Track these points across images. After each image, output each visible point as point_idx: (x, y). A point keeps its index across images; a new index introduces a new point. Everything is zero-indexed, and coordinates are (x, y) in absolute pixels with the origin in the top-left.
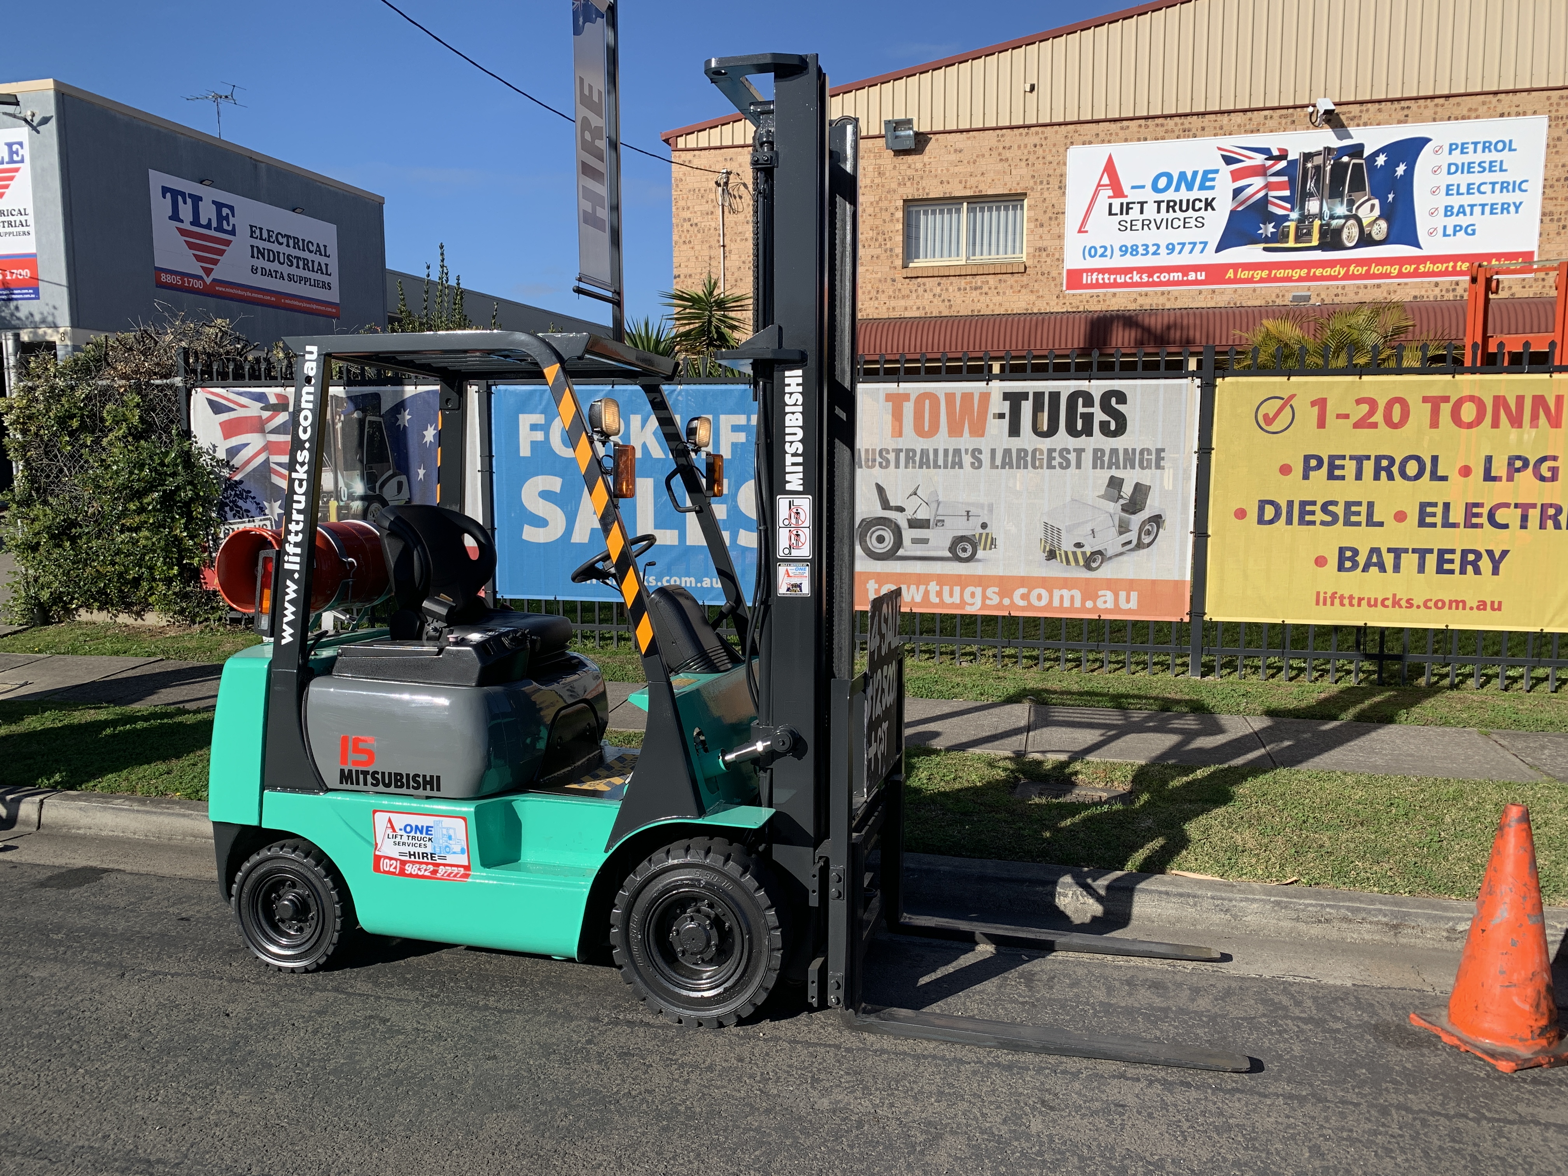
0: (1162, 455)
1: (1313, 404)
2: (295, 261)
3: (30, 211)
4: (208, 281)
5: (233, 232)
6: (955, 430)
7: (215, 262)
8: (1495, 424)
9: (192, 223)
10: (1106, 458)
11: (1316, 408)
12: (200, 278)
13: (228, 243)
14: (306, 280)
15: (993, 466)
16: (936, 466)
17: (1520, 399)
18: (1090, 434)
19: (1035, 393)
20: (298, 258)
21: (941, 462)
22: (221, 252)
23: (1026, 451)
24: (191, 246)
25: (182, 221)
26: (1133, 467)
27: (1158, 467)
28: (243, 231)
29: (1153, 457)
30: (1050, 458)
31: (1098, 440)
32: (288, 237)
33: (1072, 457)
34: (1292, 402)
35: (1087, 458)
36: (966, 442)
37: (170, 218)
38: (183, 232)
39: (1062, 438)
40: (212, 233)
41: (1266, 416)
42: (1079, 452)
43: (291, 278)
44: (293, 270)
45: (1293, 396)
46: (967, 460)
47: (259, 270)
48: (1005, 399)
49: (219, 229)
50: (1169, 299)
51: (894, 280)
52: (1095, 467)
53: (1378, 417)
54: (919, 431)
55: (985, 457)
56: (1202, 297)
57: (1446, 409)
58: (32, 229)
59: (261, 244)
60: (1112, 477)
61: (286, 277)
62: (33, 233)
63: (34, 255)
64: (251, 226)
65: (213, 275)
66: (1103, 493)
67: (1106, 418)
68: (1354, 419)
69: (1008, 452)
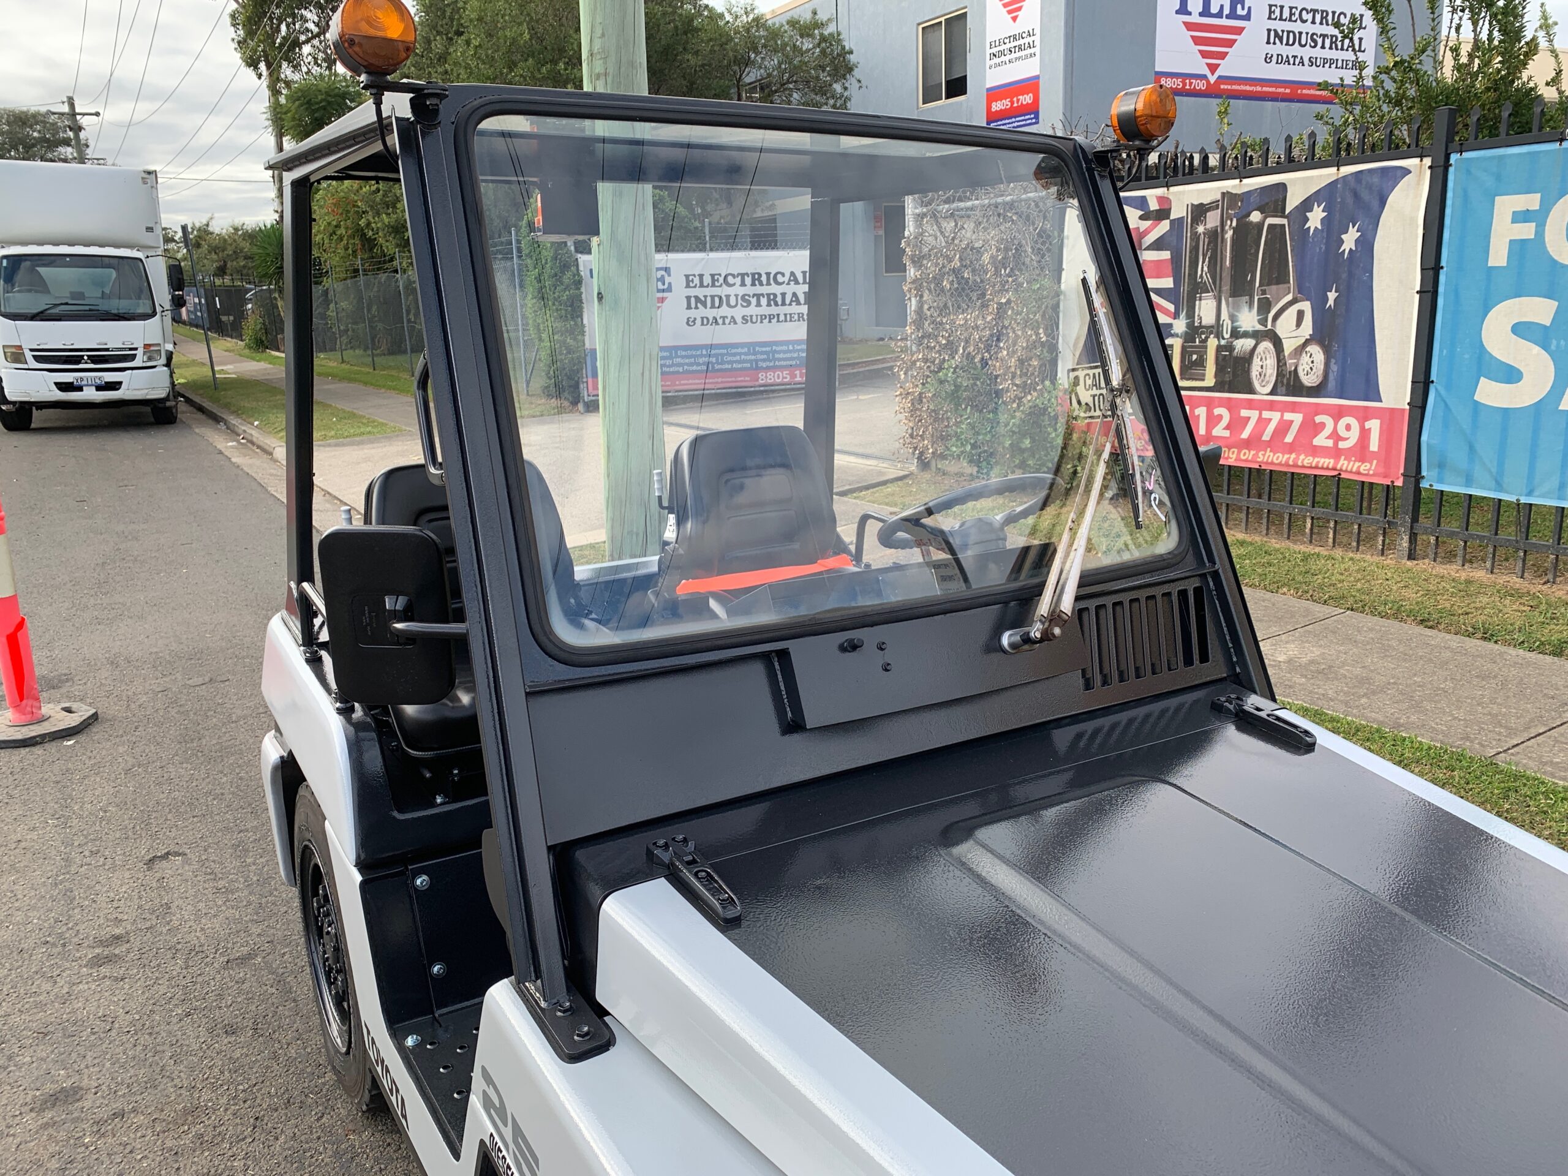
2: (1320, 41)
3: (1037, 31)
4: (1212, 79)
5: (1247, 17)
7: (1222, 56)
9: (1201, 14)
12: (1203, 77)
13: (1239, 31)
14: (1332, 62)
20: (1324, 36)
22: (1231, 43)
24: (1197, 41)
25: (1190, 14)
28: (1260, 14)
32: (1315, 11)
37: (1177, 12)
38: (1189, 26)
40: (1224, 22)
43: (1312, 62)
44: (1317, 52)
47: (1274, 59)
49: (1233, 15)
58: (1037, 50)
59: (1279, 26)
61: (1306, 61)
62: (1038, 54)
63: (1037, 77)
64: (1270, 6)
65: (1218, 73)
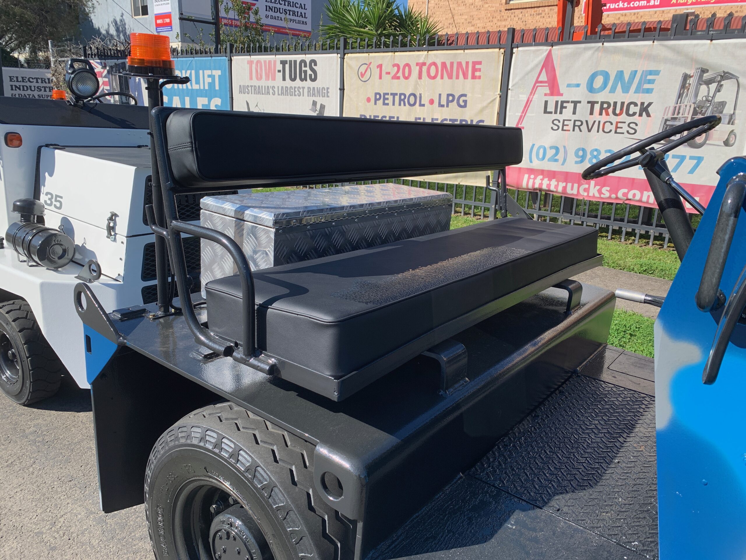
0: (329, 90)
1: (378, 67)
2: (288, 12)
6: (267, 78)
8: (442, 78)
10: (311, 92)
11: (379, 69)
13: (254, 4)
14: (294, 20)
15: (279, 95)
16: (263, 94)
17: (452, 64)
18: (306, 80)
19: (290, 61)
21: (264, 92)
23: (287, 87)
26: (320, 96)
27: (328, 96)
29: (326, 91)
30: (295, 91)
31: (308, 83)
33: (301, 90)
34: (371, 66)
35: (306, 90)
36: (270, 83)
39: (298, 82)
41: (361, 73)
42: (303, 88)
43: (286, 20)
44: (287, 16)
45: (371, 63)
46: (271, 91)
47: (270, 17)
48: (281, 63)
50: (637, 17)
51: (501, 11)
52: (308, 96)
53: (400, 74)
54: (257, 79)
55: (276, 90)
56: (656, 15)
57: (425, 69)
59: (271, 5)
60: (314, 101)
61: (283, 19)
62: (170, 3)
63: (170, 13)
66: (311, 108)
67: (311, 73)
68: (392, 74)
69: (282, 87)
